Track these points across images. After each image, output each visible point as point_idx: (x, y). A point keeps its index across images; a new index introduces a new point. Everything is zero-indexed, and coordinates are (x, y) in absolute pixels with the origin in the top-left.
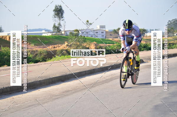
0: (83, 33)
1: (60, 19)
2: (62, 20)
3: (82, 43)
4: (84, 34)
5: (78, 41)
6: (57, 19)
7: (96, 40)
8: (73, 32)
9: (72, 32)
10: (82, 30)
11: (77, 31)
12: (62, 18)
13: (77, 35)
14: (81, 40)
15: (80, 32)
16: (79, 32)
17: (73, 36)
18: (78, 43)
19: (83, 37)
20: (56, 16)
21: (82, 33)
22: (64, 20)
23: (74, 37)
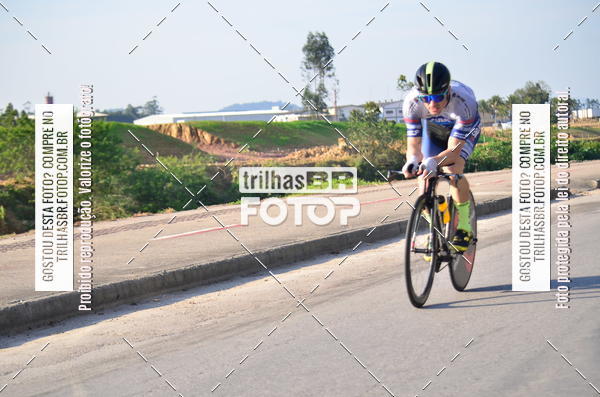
0: (392, 112)
1: (322, 74)
2: (330, 76)
3: (389, 140)
4: (394, 115)
5: (377, 135)
6: (314, 72)
8: (362, 110)
9: (356, 109)
10: (389, 103)
11: (372, 105)
12: (329, 69)
13: (373, 119)
14: (385, 132)
15: (381, 109)
16: (378, 110)
17: (362, 121)
18: (376, 142)
19: (391, 124)
20: (312, 66)
21: (388, 112)
22: (333, 74)
23: (365, 124)
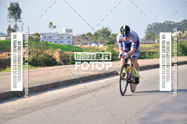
0: (45, 38)
1: (16, 20)
2: (20, 21)
3: (44, 50)
4: (46, 39)
5: (39, 47)
6: (13, 20)
7: (60, 46)
8: (33, 36)
9: (31, 36)
10: (45, 34)
12: (19, 18)
13: (38, 40)
14: (42, 46)
15: (41, 36)
16: (39, 36)
17: (33, 41)
18: (39, 50)
19: (45, 43)
20: (12, 16)
21: (44, 38)
22: (21, 21)
23: (34, 42)
